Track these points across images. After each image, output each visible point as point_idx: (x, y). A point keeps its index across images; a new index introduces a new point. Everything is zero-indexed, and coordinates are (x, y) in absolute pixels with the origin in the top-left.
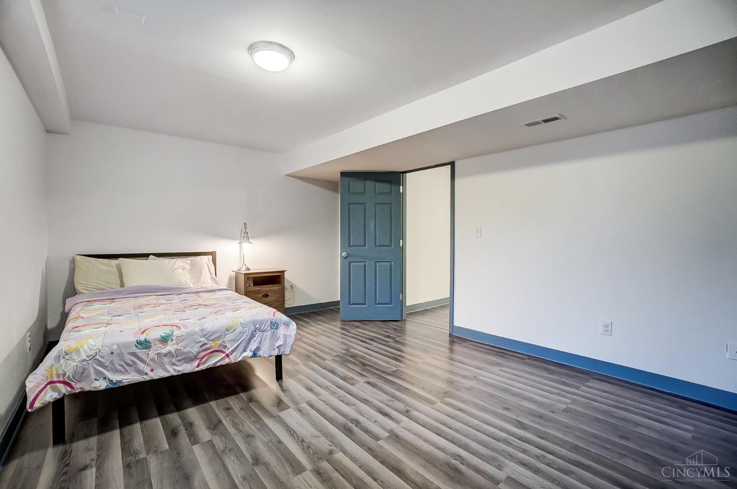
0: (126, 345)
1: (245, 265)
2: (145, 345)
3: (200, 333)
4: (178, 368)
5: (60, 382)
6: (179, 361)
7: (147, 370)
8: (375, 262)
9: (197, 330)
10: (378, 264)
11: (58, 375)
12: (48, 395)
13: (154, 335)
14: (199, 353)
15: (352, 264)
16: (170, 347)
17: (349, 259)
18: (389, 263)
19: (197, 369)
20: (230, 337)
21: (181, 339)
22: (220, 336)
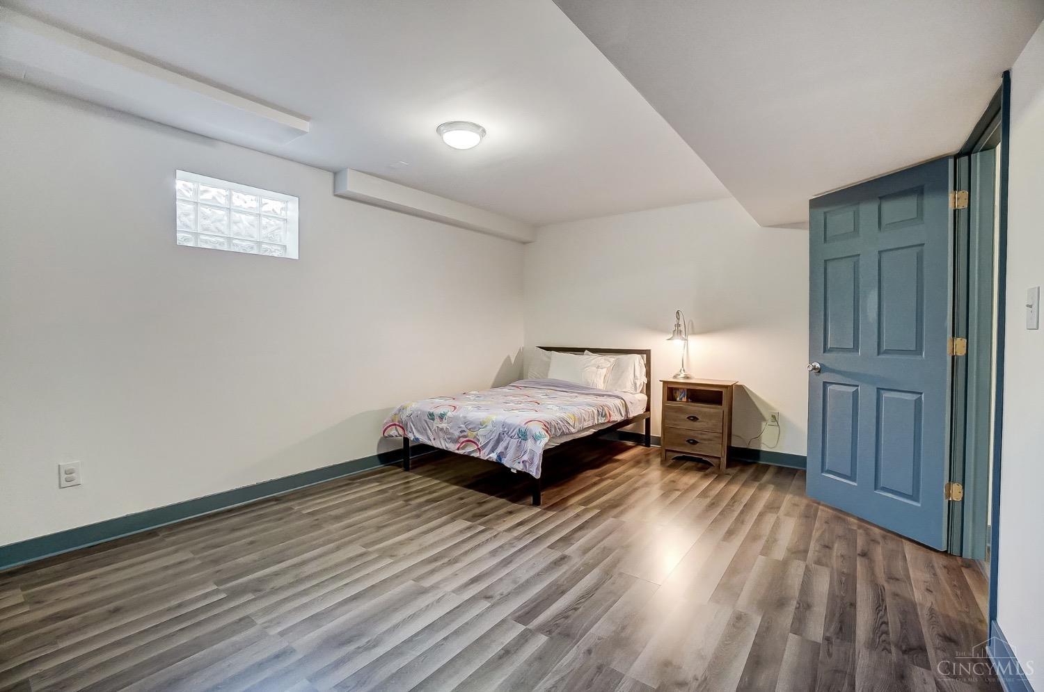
0: (423, 412)
1: (684, 370)
2: (431, 416)
3: (463, 419)
4: (447, 445)
5: (400, 427)
6: (449, 439)
7: (432, 438)
8: (878, 388)
9: (461, 416)
10: (885, 395)
11: (399, 422)
12: (393, 432)
13: (438, 412)
14: (459, 437)
15: (830, 388)
16: (444, 425)
17: (825, 377)
18: (915, 397)
19: (457, 452)
20: (481, 432)
21: (451, 420)
22: (475, 428)
